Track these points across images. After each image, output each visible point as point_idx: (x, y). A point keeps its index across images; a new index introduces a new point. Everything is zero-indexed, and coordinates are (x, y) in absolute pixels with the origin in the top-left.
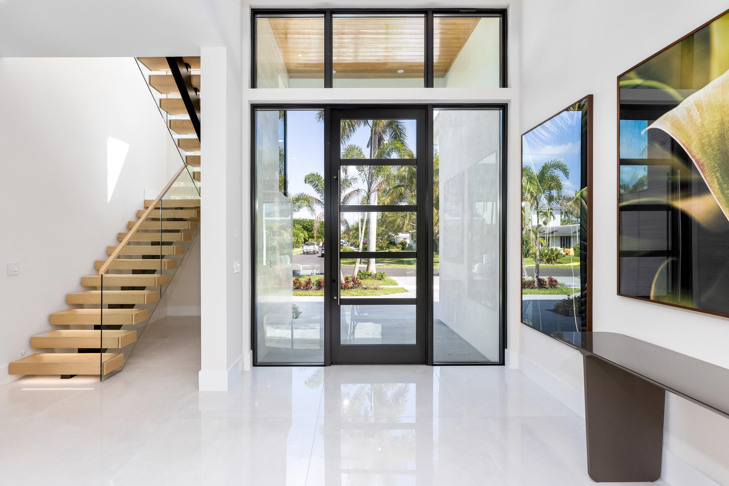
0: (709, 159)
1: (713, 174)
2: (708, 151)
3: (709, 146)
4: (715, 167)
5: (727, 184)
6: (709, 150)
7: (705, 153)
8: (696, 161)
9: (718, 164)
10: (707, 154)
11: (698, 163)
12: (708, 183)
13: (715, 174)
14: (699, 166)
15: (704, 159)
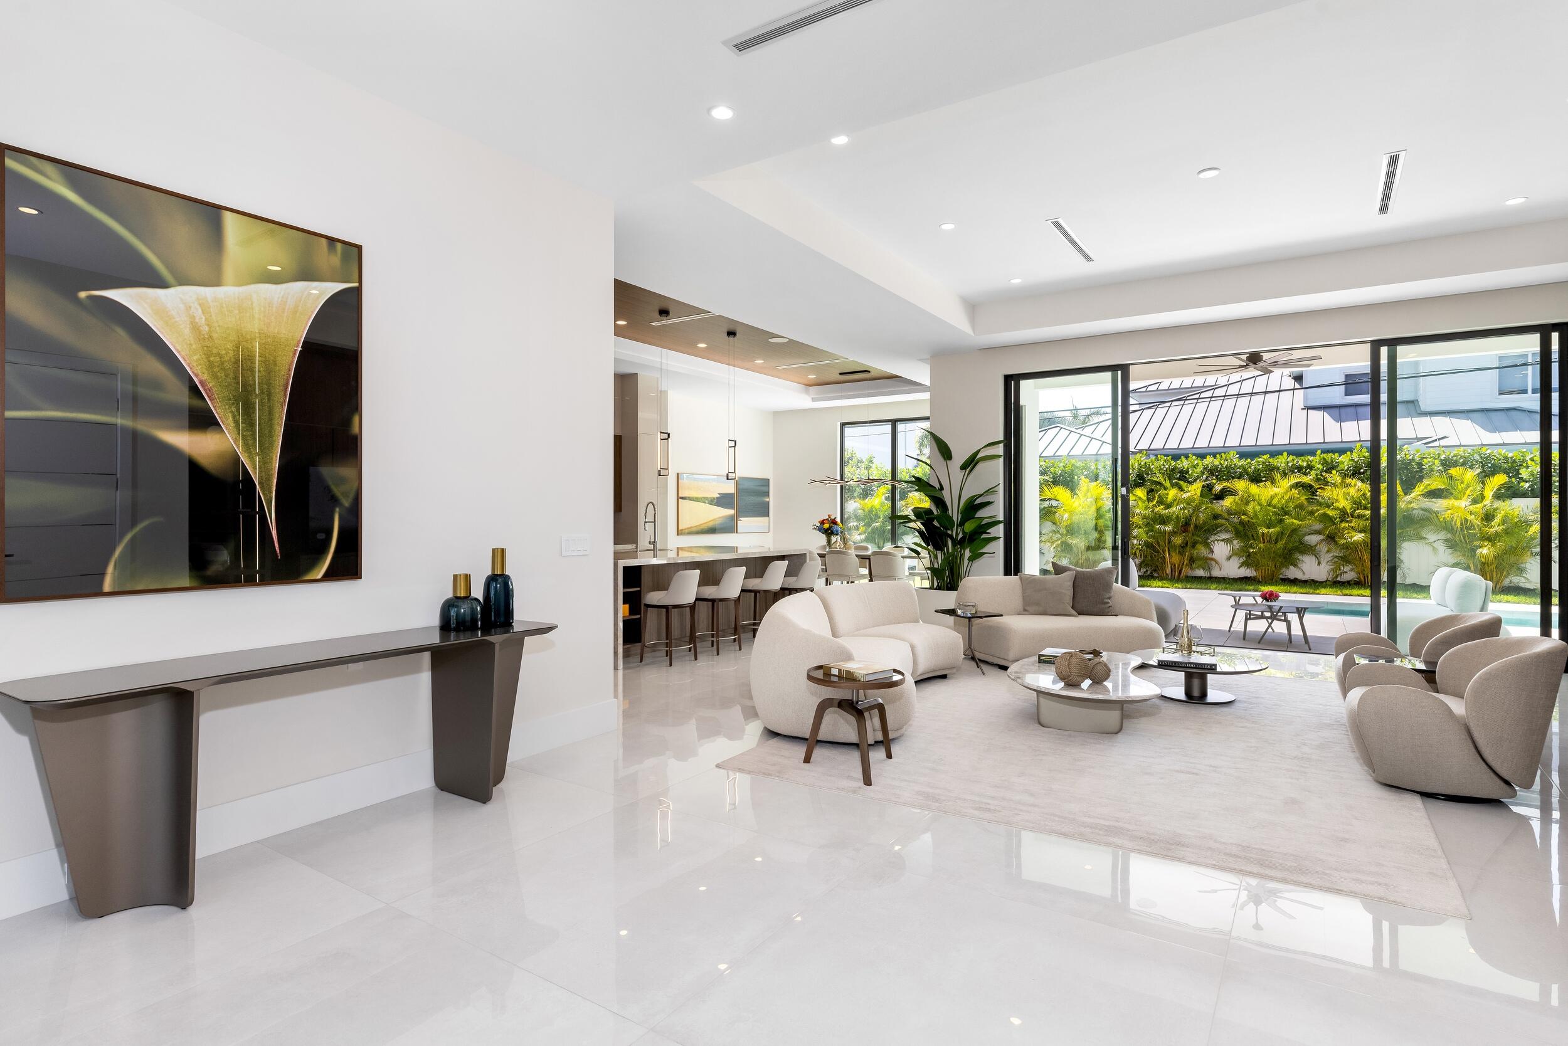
0: (220, 386)
1: (227, 407)
2: (218, 374)
3: (221, 369)
4: (230, 399)
5: (246, 424)
6: (221, 374)
7: (215, 376)
8: (201, 382)
9: (234, 396)
10: (218, 379)
11: (203, 386)
12: (220, 417)
13: (230, 407)
14: (205, 390)
15: (213, 383)
